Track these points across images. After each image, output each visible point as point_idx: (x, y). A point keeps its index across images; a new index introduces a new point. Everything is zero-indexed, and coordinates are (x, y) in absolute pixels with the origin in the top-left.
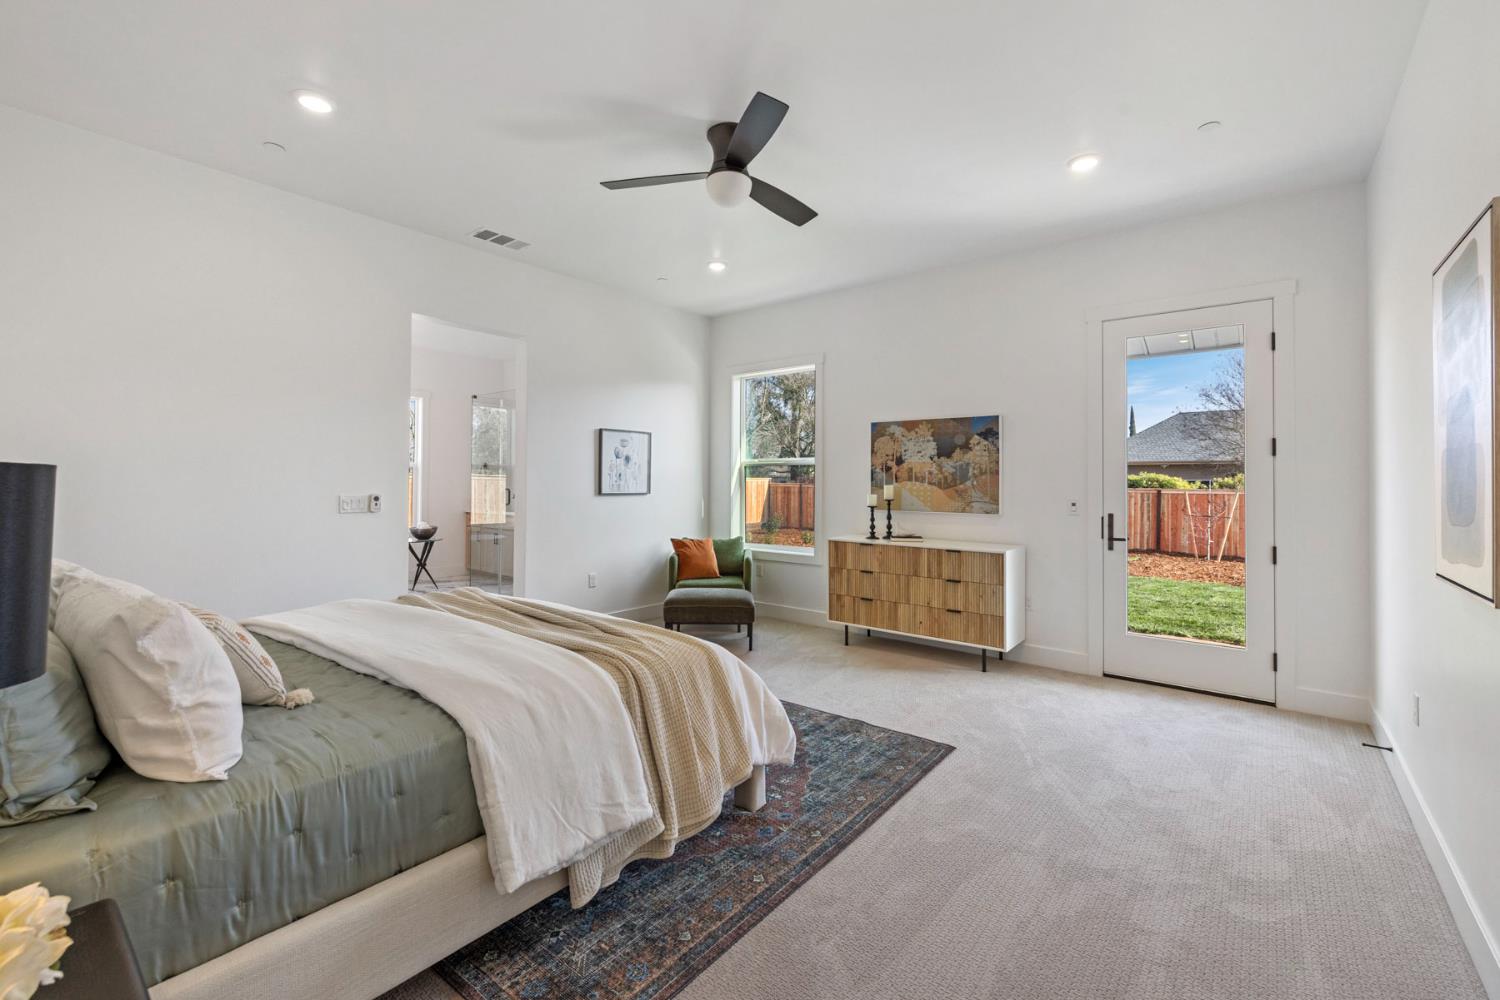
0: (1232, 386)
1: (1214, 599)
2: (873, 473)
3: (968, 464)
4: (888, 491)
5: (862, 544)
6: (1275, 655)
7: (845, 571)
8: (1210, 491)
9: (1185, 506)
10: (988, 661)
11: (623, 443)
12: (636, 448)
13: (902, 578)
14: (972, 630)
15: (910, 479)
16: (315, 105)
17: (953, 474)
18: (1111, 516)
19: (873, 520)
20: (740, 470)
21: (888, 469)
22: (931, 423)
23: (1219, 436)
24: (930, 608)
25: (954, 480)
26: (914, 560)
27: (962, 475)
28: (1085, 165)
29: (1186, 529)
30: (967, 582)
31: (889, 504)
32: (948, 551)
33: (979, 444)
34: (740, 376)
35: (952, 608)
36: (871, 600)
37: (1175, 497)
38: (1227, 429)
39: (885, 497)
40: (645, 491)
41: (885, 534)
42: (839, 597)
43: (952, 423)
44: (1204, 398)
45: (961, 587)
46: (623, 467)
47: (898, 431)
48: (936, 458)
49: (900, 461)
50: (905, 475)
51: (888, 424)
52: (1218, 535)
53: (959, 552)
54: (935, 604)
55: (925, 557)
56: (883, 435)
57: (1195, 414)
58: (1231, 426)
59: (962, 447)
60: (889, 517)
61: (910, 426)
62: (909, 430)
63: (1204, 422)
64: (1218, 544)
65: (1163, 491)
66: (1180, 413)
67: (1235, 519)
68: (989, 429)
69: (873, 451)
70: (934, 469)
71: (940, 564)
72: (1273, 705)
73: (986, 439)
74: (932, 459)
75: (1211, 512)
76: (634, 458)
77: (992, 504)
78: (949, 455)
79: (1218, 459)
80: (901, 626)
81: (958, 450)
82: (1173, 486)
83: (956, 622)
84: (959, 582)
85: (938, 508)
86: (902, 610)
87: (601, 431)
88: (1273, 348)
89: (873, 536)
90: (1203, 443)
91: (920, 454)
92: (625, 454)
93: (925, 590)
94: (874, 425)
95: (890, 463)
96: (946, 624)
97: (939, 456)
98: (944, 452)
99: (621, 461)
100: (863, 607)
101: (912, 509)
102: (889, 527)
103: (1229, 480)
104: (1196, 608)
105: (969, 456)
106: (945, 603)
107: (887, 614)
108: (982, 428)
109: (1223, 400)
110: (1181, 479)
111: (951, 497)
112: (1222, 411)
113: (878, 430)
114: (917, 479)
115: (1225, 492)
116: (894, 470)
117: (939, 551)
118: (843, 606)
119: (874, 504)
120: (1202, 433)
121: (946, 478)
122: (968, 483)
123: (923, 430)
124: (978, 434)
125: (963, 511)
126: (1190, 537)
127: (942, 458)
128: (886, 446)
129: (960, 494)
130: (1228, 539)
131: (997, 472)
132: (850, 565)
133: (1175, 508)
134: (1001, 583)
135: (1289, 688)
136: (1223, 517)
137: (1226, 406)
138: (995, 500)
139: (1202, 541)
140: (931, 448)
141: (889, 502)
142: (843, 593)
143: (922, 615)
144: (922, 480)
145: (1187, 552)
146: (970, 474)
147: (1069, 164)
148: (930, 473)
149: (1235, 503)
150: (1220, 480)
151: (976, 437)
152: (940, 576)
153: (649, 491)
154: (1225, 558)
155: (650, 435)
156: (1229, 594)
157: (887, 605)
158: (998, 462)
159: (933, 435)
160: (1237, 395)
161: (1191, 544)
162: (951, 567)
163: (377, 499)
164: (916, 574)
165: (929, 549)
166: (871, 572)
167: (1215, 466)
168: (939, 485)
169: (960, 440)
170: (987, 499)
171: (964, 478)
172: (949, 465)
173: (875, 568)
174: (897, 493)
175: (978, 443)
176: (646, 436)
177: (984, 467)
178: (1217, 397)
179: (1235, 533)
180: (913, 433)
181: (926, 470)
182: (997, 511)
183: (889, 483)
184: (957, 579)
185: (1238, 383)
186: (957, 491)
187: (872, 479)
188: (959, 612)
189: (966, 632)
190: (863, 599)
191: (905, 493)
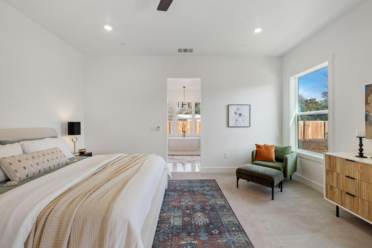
5: (347, 160)
7: (335, 173)
11: (238, 109)
12: (245, 111)
16: (108, 28)
20: (295, 117)
34: (294, 77)
36: (354, 196)
40: (248, 126)
42: (332, 187)
46: (238, 118)
76: (243, 114)
87: (228, 105)
89: (361, 155)
92: (239, 113)
99: (238, 115)
107: (367, 209)
118: (334, 193)
132: (339, 170)
142: (334, 186)
153: (250, 126)
155: (250, 105)
157: (367, 203)
163: (159, 127)
166: (354, 179)
173: (357, 176)
176: (249, 106)
190: (347, 193)
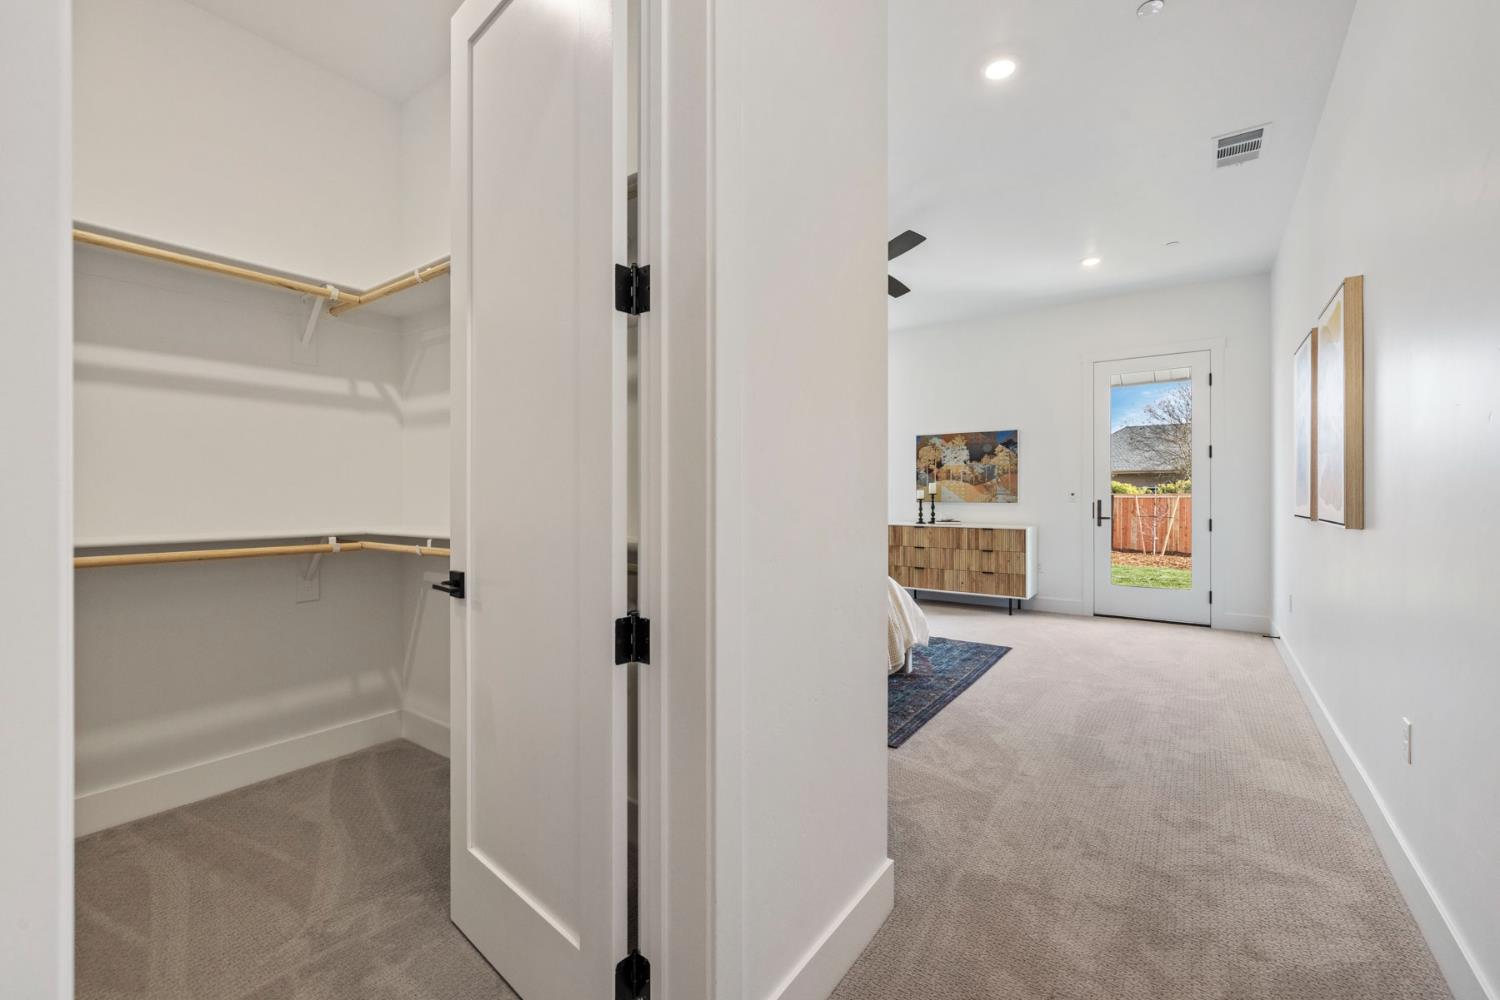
0: (1173, 403)
1: (1164, 576)
2: (918, 474)
3: (994, 467)
4: (932, 487)
5: (916, 527)
6: (1211, 593)
7: (901, 548)
8: (1156, 496)
9: (1135, 508)
10: (1015, 608)
13: (948, 551)
14: (1002, 586)
15: (948, 478)
17: (982, 474)
18: (1099, 502)
19: (921, 509)
21: (931, 471)
22: (965, 436)
23: (1161, 447)
24: (969, 571)
25: (983, 479)
26: (956, 536)
27: (989, 474)
28: (1091, 262)
29: (1135, 530)
30: (998, 552)
31: (933, 498)
32: (985, 529)
33: (1002, 453)
35: (986, 570)
36: (923, 568)
37: (1125, 500)
38: (1168, 441)
39: (930, 492)
41: (930, 520)
42: (897, 568)
43: (981, 436)
44: (1149, 414)
45: (993, 555)
47: (938, 442)
48: (968, 462)
49: (940, 465)
50: (944, 475)
51: (931, 437)
52: (1162, 533)
53: (992, 529)
54: (973, 568)
55: (965, 532)
56: (926, 445)
57: (1142, 428)
58: (1171, 438)
59: (989, 454)
60: (933, 507)
61: (948, 438)
62: (947, 441)
63: (1147, 435)
64: (1162, 541)
65: (1116, 496)
66: (1127, 427)
67: (1176, 520)
68: (1010, 440)
69: (918, 458)
70: (967, 471)
71: (977, 539)
72: (1209, 626)
73: (1007, 447)
74: (965, 462)
75: (1156, 513)
77: (1012, 494)
78: (979, 460)
79: (1160, 468)
80: (947, 586)
81: (986, 456)
82: (1124, 492)
83: (990, 582)
84: (992, 551)
85: (970, 500)
86: (948, 575)
88: (1210, 384)
89: (921, 521)
90: (1147, 454)
91: (956, 459)
93: (965, 559)
94: (918, 438)
95: (932, 467)
96: (982, 583)
97: (971, 460)
98: (976, 457)
100: (916, 574)
101: (949, 501)
102: (933, 514)
103: (1171, 486)
104: (1150, 582)
105: (994, 461)
106: (981, 566)
107: (935, 577)
108: (1005, 440)
109: (1166, 416)
110: (1130, 485)
111: (982, 492)
112: (1163, 426)
113: (922, 441)
114: (954, 478)
115: (1168, 496)
116: (935, 472)
117: (977, 530)
118: (900, 574)
119: (922, 497)
120: (1146, 445)
121: (976, 477)
122: (994, 480)
123: (958, 441)
124: (1003, 444)
125: (990, 501)
126: (1139, 535)
127: (974, 463)
128: (928, 453)
129: (988, 488)
130: (1171, 537)
131: (1016, 472)
132: (905, 543)
133: (1125, 509)
134: (1024, 551)
135: (1220, 613)
136: (1166, 517)
137: (1168, 421)
138: (1014, 492)
139: (1149, 539)
140: (965, 454)
141: (933, 495)
142: (901, 564)
143: (963, 577)
144: (958, 479)
145: (1136, 548)
146: (995, 474)
147: (1081, 261)
148: (965, 474)
149: (1176, 506)
150: (1163, 485)
151: (1000, 446)
152: (977, 548)
154: (1167, 553)
156: (1174, 574)
157: (935, 572)
158: (1016, 465)
159: (966, 445)
160: (1177, 411)
161: (1139, 542)
162: (985, 540)
164: (959, 547)
165: (969, 529)
166: (923, 548)
167: (1157, 475)
168: (971, 482)
169: (987, 448)
170: (1009, 492)
171: (991, 476)
172: (979, 468)
173: (926, 544)
174: (939, 488)
175: (1002, 451)
177: (1005, 468)
178: (1160, 412)
179: (1176, 532)
180: (950, 443)
181: (961, 471)
182: (1016, 501)
183: (931, 481)
184: (990, 548)
185: (1178, 400)
186: (985, 487)
187: (917, 478)
188: (992, 573)
189: (998, 587)
190: (916, 568)
191: (944, 489)
